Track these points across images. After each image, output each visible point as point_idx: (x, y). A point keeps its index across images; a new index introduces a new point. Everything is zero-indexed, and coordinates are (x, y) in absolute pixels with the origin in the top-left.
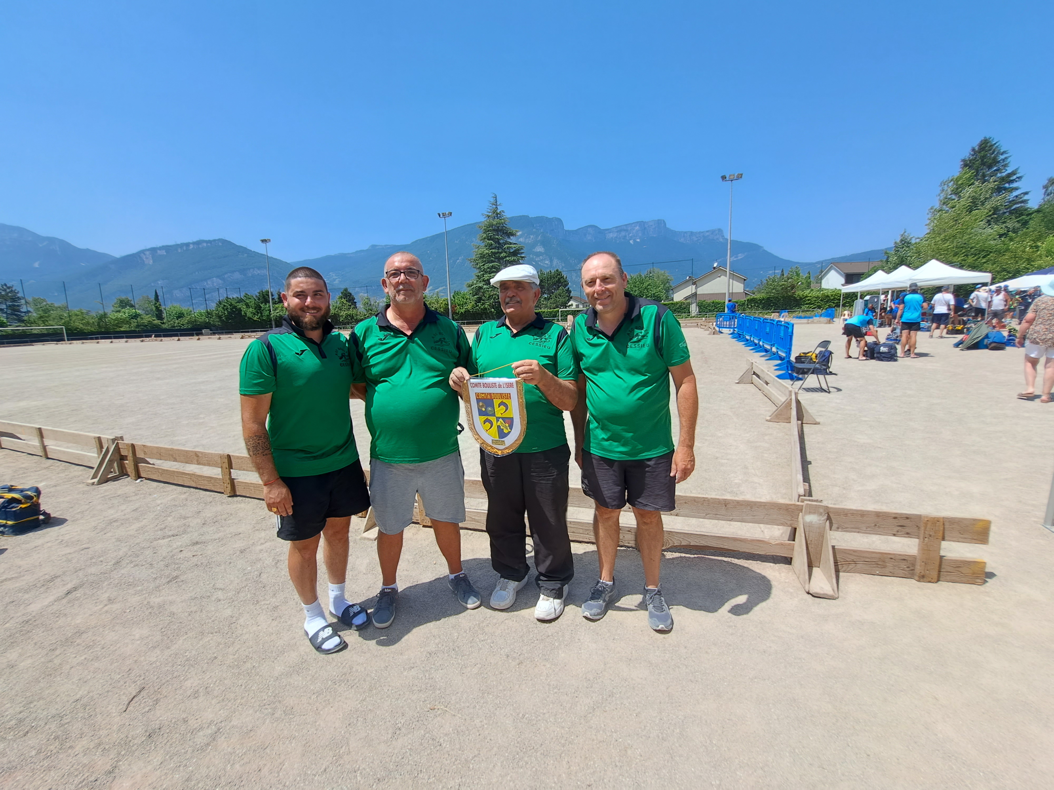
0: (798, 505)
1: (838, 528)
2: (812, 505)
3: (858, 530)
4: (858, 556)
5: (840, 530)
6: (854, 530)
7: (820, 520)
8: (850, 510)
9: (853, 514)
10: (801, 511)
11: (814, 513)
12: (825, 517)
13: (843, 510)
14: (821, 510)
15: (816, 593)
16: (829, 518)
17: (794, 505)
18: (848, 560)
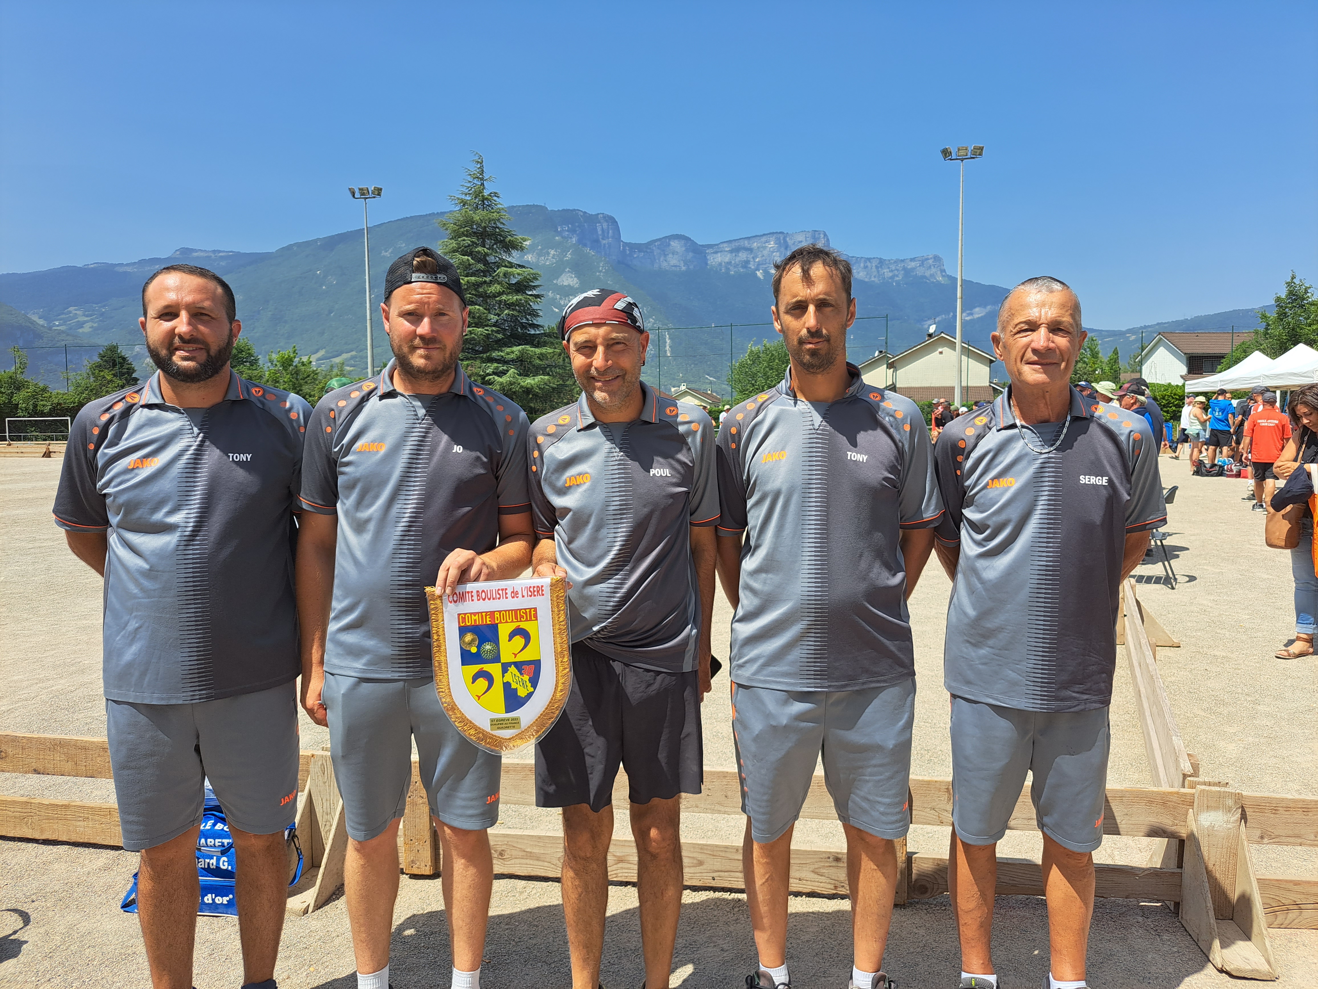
0: (1185, 794)
1: (1262, 837)
2: (1211, 792)
3: (1300, 840)
4: (1303, 893)
5: (1266, 841)
6: (1292, 840)
7: (1228, 822)
8: (1283, 800)
9: (1287, 809)
10: (1191, 804)
11: (1216, 808)
12: (1238, 815)
13: (1269, 800)
14: (1230, 802)
15: (1238, 970)
16: (1244, 817)
17: (1178, 793)
18: (1287, 902)
